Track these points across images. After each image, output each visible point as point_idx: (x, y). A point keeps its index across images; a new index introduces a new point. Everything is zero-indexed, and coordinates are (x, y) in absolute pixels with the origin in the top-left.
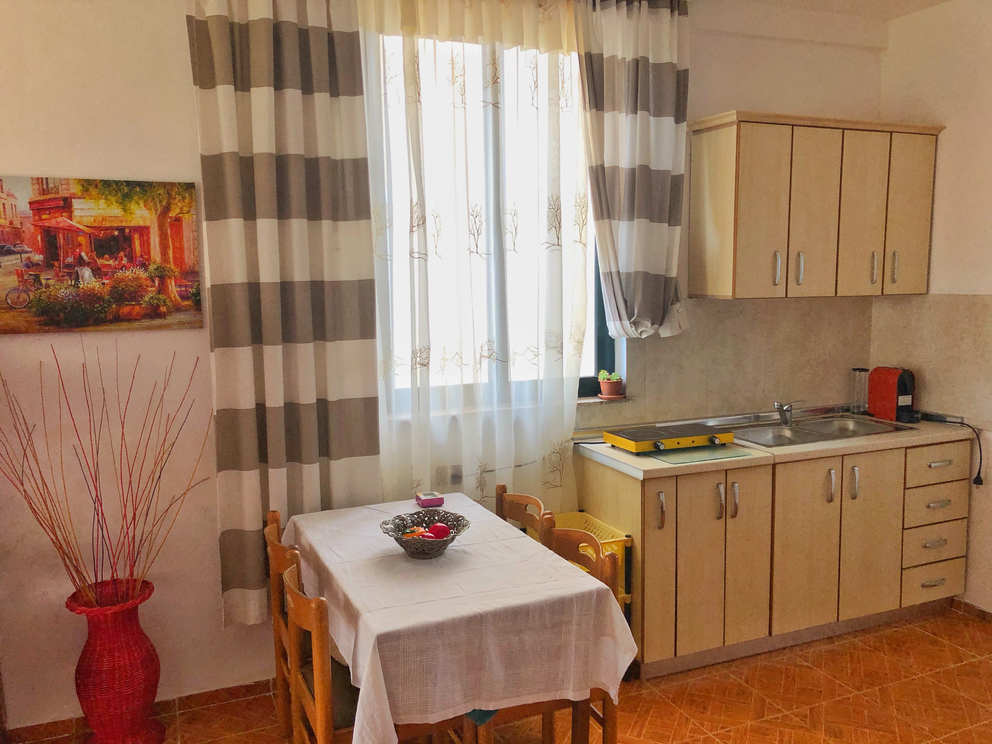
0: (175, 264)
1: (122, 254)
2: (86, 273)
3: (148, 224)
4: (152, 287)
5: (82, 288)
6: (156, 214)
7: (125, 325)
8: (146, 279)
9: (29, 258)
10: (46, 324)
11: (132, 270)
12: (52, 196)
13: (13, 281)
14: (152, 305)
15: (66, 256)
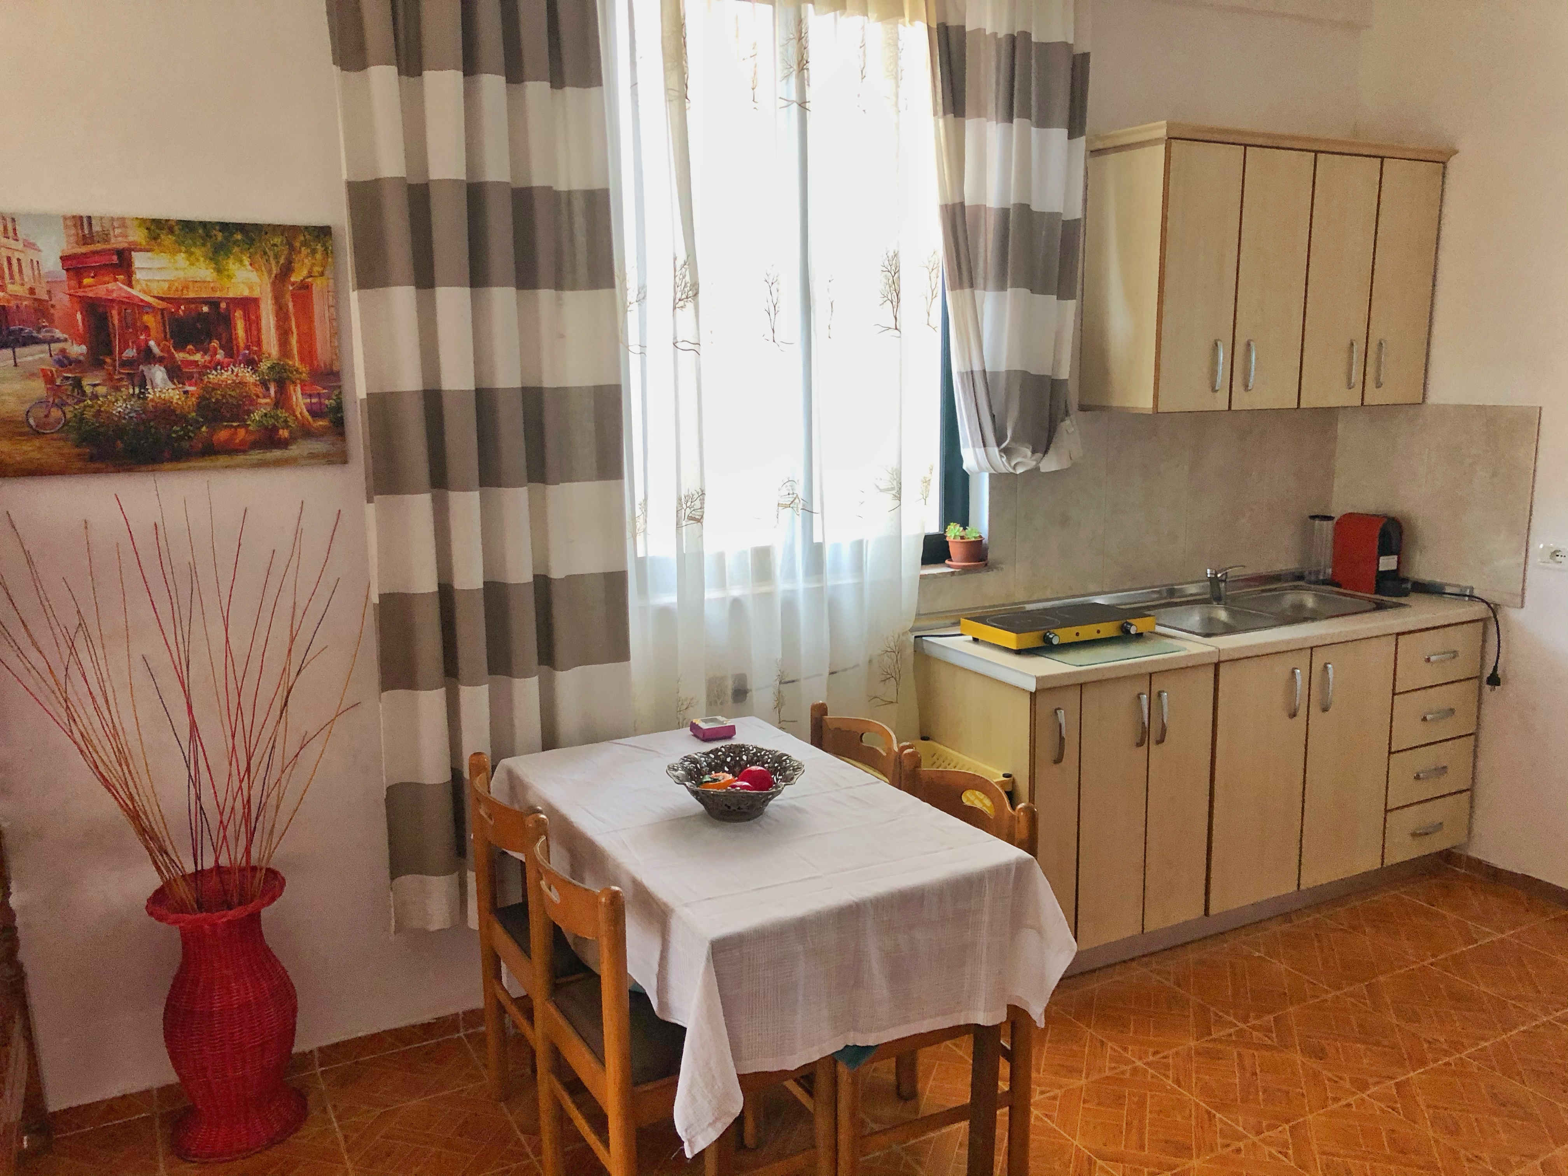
0: (302, 360)
1: (215, 344)
2: (158, 374)
3: (256, 294)
4: (265, 397)
5: (152, 400)
6: (270, 277)
7: (223, 460)
8: (255, 385)
9: (63, 351)
10: (92, 459)
11: (233, 371)
12: (98, 247)
13: (38, 388)
14: (266, 428)
15: (124, 347)
